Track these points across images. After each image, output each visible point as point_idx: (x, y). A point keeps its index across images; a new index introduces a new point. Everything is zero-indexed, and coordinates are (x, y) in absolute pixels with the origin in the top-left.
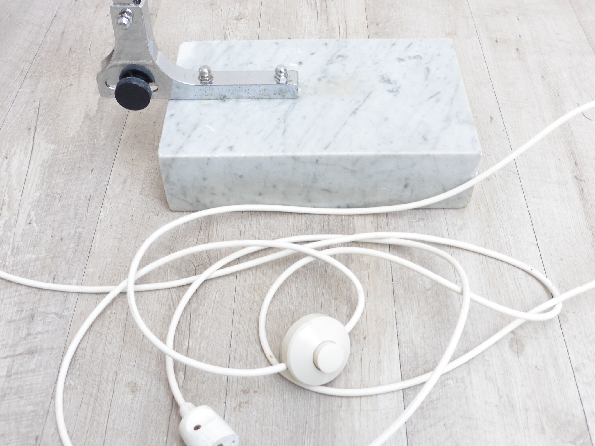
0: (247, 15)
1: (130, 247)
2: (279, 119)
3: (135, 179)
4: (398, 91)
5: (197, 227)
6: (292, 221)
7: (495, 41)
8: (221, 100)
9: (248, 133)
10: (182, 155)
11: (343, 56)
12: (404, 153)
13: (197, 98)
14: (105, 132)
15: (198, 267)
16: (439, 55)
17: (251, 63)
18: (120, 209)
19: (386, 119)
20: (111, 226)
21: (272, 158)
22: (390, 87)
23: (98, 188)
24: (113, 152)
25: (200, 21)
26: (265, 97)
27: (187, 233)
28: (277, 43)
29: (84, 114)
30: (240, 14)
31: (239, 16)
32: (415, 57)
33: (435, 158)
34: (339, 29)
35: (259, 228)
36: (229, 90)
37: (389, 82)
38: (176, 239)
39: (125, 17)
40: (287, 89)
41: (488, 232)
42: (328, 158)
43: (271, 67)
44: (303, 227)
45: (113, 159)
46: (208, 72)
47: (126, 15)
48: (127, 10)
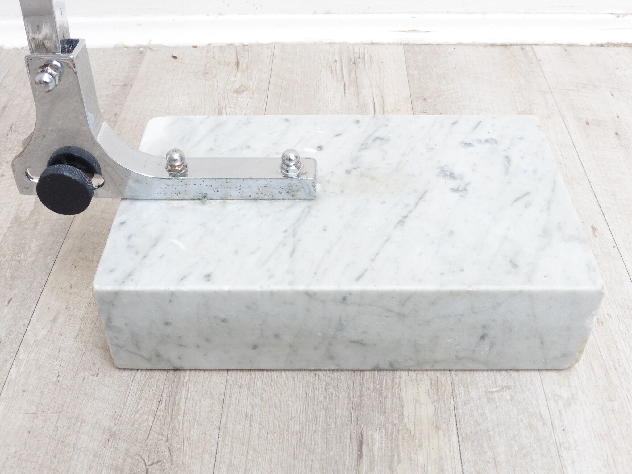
0: (251, 87)
1: (47, 429)
2: (286, 231)
3: (71, 316)
4: (465, 190)
5: (156, 397)
6: (304, 389)
7: (585, 123)
8: (199, 201)
9: (236, 252)
10: (130, 287)
11: (382, 139)
12: (482, 288)
13: (163, 197)
14: (38, 244)
15: (150, 467)
16: (521, 138)
17: (249, 147)
18: (41, 364)
19: (451, 232)
20: (24, 391)
21: (272, 293)
22: (454, 184)
23: (14, 330)
24: (44, 273)
25: (189, 94)
26: (267, 197)
27: (139, 407)
28: (287, 120)
29: (12, 217)
30: (242, 85)
31: (240, 88)
32: (487, 141)
33: (531, 296)
34: (373, 105)
35: (253, 399)
36: (211, 186)
37: (452, 175)
38: (120, 416)
39: (47, 72)
40: (300, 185)
41: (610, 410)
42: (362, 294)
43: (277, 154)
44: (322, 399)
45: (43, 284)
46: (179, 158)
47: (50, 70)
48: (53, 63)
